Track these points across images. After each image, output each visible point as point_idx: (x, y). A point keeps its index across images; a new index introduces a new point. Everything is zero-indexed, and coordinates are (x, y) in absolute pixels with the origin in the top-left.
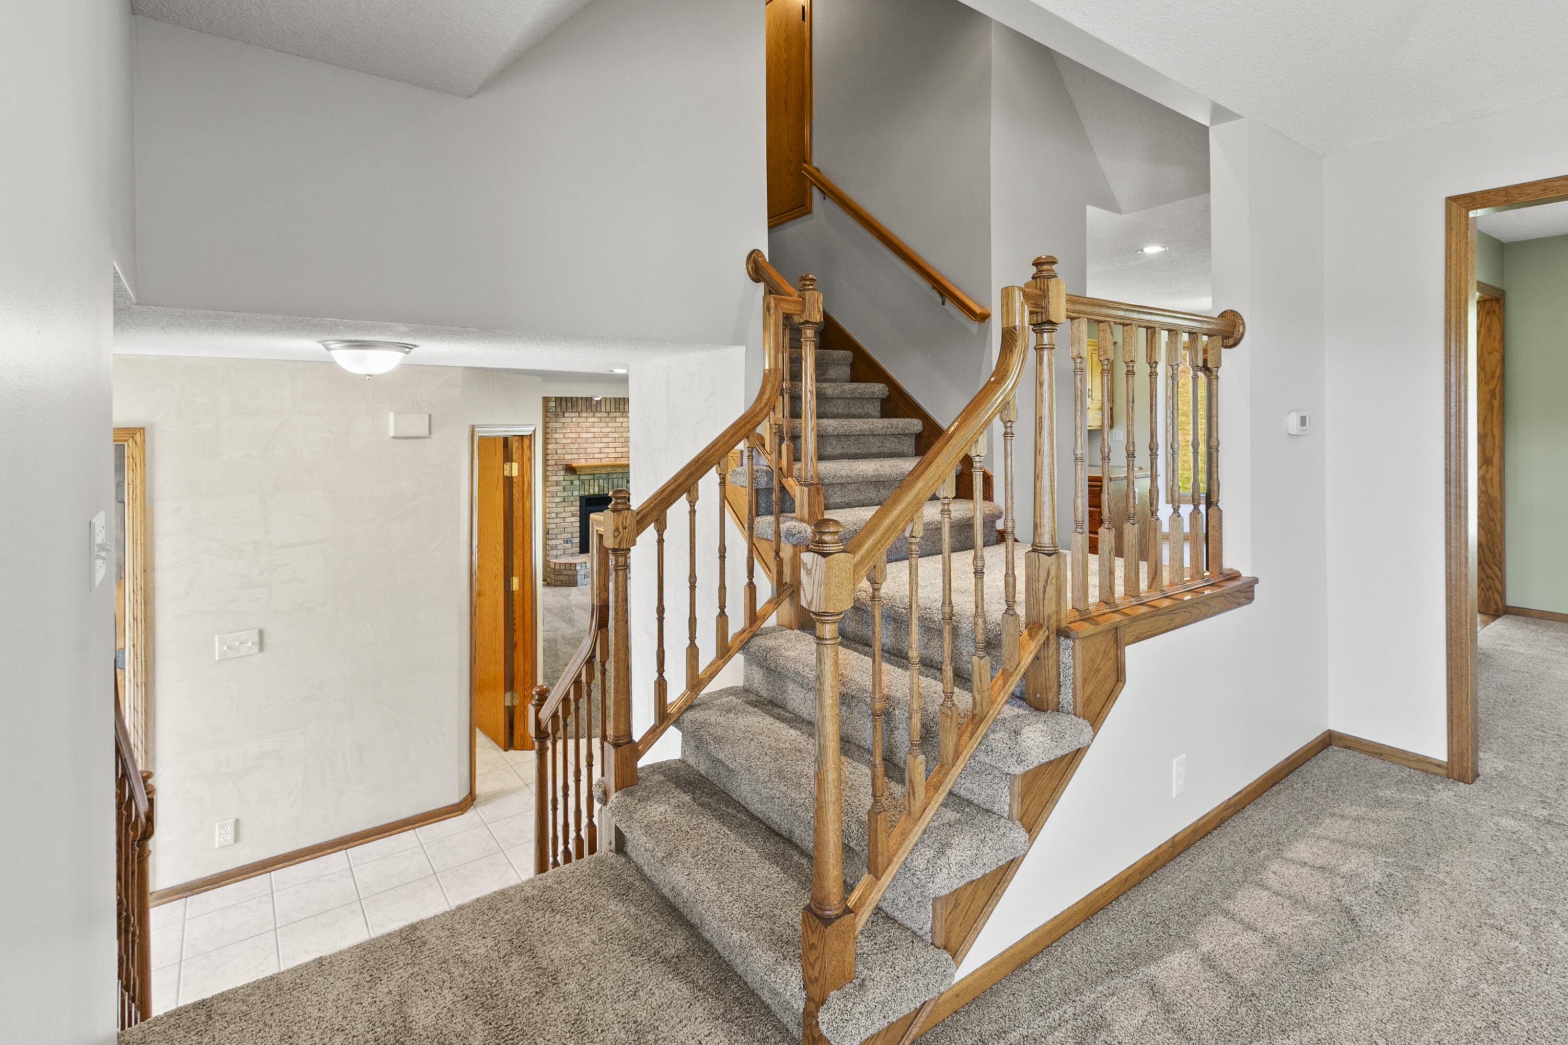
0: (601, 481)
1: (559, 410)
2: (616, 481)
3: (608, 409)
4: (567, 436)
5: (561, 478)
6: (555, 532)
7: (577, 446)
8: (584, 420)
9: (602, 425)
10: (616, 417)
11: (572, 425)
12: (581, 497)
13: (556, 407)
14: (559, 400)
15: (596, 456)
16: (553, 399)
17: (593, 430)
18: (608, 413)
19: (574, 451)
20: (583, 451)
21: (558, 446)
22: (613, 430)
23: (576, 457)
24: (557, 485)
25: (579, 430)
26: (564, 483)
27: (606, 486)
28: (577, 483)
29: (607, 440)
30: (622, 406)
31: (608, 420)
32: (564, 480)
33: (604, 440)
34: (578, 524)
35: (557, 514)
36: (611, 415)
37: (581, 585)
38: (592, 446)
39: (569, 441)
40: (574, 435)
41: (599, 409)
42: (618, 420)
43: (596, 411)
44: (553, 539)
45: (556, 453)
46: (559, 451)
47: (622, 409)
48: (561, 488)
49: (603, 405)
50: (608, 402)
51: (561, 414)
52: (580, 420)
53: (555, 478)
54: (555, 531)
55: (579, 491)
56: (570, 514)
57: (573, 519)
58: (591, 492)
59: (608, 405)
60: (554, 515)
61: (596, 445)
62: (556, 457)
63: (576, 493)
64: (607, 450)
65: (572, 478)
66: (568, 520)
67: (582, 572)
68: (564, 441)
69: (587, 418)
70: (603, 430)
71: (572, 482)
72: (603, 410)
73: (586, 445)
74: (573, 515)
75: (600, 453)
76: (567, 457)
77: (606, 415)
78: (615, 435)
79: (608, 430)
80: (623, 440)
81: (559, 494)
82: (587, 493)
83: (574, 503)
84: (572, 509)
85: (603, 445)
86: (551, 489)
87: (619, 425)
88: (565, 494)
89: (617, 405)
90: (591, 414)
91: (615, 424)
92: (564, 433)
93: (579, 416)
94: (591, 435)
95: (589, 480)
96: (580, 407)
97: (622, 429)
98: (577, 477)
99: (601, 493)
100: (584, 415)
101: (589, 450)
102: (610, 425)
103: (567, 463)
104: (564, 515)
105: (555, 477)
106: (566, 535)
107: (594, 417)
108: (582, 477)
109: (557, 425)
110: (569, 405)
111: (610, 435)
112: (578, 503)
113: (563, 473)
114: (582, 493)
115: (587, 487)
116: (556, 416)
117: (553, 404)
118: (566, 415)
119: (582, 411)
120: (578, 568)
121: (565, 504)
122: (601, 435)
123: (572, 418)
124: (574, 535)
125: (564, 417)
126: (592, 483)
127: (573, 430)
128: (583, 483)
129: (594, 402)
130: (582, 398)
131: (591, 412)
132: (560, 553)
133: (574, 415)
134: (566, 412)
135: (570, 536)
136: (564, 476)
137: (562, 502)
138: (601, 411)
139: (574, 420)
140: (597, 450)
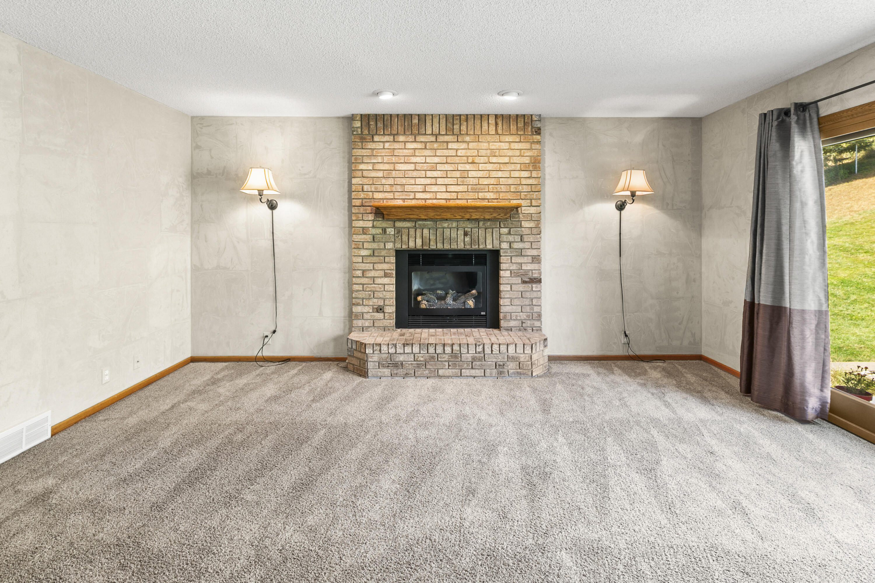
0: (426, 231)
1: (366, 132)
2: (447, 232)
3: (436, 131)
4: (377, 166)
5: (370, 224)
6: (360, 296)
7: (391, 181)
8: (401, 145)
9: (427, 153)
10: (447, 142)
11: (384, 153)
12: (399, 253)
13: (362, 127)
14: (366, 118)
15: (418, 196)
16: (358, 118)
17: (414, 159)
18: (436, 136)
19: (387, 188)
20: (399, 188)
21: (365, 181)
22: (444, 160)
23: (390, 196)
24: (364, 233)
25: (394, 159)
26: (373, 231)
27: (432, 237)
28: (391, 231)
29: (435, 174)
30: (456, 127)
31: (436, 145)
32: (373, 227)
33: (429, 174)
34: (393, 288)
35: (364, 271)
36: (440, 139)
37: (371, 376)
38: (412, 181)
39: (380, 174)
40: (387, 167)
41: (422, 131)
42: (450, 146)
43: (419, 134)
44: (358, 304)
45: (363, 191)
46: (365, 188)
47: (456, 131)
48: (369, 238)
49: (429, 124)
50: (436, 120)
51: (369, 137)
52: (396, 146)
53: (361, 224)
54: (361, 295)
55: (394, 242)
56: (382, 273)
57: (386, 280)
58: (412, 245)
59: (436, 125)
60: (359, 273)
61: (418, 181)
62: (362, 195)
63: (390, 246)
64: (435, 188)
65: (384, 224)
66: (379, 281)
67: (376, 358)
68: (373, 174)
69: (405, 142)
70: (428, 160)
71: (384, 231)
72: (429, 132)
73: (404, 181)
74: (386, 275)
75: (424, 192)
76: (377, 195)
77: (433, 139)
78: (447, 167)
79: (436, 160)
80: (458, 174)
81: (366, 245)
82: (404, 247)
83: (387, 259)
84: (385, 266)
85: (428, 181)
86: (356, 238)
87: (453, 153)
88: (375, 246)
89: (450, 125)
90: (411, 138)
91: (446, 152)
92: (374, 163)
93: (394, 141)
94: (412, 167)
95: (408, 228)
96: (395, 127)
97: (457, 160)
98: (391, 223)
99: (425, 248)
100: (401, 138)
101: (408, 188)
102: (439, 153)
103: (377, 204)
104: (372, 274)
105: (361, 222)
106: (375, 300)
107: (415, 141)
108: (399, 224)
109: (364, 152)
110: (380, 125)
111: (439, 167)
112: (393, 260)
113: (371, 217)
114: (398, 246)
115: (405, 238)
116: (363, 139)
117: (358, 124)
118: (376, 138)
119: (397, 134)
120: (369, 351)
121: (374, 259)
122: (425, 167)
123: (384, 142)
124: (387, 302)
125: (373, 141)
126: (412, 232)
127: (386, 159)
128: (399, 231)
129: (415, 121)
130: (398, 115)
131: (411, 134)
132: (367, 324)
133: (386, 138)
134: (376, 134)
135: (381, 303)
136: (373, 221)
137: (370, 256)
138: (425, 134)
139: (387, 145)
140: (420, 188)
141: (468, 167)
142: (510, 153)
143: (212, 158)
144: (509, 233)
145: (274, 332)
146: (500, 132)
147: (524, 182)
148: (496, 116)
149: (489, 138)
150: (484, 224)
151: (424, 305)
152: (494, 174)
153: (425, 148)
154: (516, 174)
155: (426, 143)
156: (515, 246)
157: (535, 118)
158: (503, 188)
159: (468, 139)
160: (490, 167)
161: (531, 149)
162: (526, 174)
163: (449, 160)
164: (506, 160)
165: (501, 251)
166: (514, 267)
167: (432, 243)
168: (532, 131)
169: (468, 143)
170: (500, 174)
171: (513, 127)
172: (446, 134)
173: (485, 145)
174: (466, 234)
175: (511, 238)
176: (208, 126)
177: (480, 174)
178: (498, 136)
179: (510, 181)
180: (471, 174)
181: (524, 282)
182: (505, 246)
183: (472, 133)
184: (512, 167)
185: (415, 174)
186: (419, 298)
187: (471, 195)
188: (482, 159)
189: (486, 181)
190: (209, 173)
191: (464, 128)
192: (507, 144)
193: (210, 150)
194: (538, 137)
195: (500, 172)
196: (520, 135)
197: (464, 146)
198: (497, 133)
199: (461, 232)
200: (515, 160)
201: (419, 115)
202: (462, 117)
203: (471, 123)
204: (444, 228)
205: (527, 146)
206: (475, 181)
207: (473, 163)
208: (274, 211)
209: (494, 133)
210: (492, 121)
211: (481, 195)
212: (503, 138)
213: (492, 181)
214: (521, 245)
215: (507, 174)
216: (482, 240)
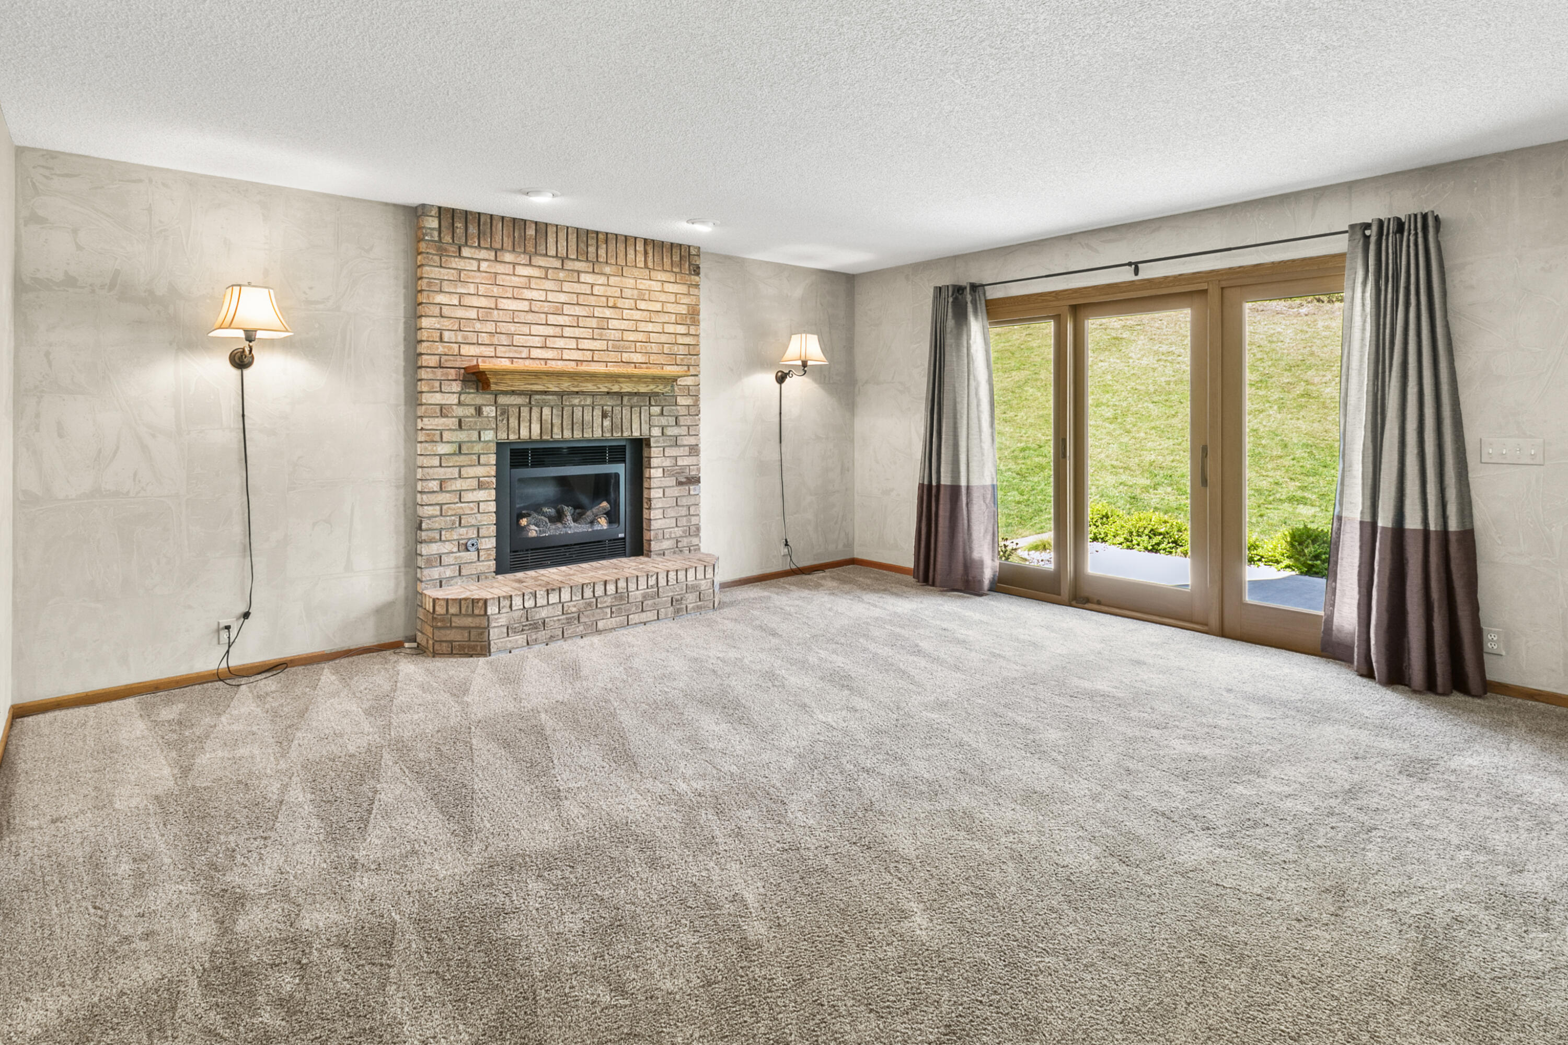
0: (547, 411)
1: (447, 238)
2: (578, 412)
3: (562, 252)
4: (467, 301)
5: (454, 399)
6: (437, 526)
7: (490, 327)
8: (508, 269)
9: (549, 285)
10: (579, 272)
11: (479, 278)
12: (500, 445)
13: (440, 230)
14: (448, 215)
15: (536, 353)
16: (434, 212)
17: (528, 294)
18: (563, 260)
19: (484, 338)
20: (504, 340)
21: (446, 323)
22: (574, 299)
23: (489, 351)
24: (442, 415)
25: (496, 291)
26: (460, 411)
27: (557, 421)
28: (489, 411)
29: (561, 320)
30: (592, 249)
31: (562, 275)
32: (460, 403)
33: (552, 319)
34: (492, 507)
35: (442, 482)
36: (569, 265)
37: (499, 650)
38: (526, 329)
39: (472, 314)
40: (483, 302)
41: (542, 249)
42: (583, 278)
43: (536, 253)
44: (431, 541)
45: (441, 340)
46: (447, 336)
47: (592, 256)
48: (452, 422)
49: (551, 240)
50: (563, 236)
51: (453, 249)
52: (500, 268)
53: (438, 398)
54: (438, 523)
55: (496, 430)
56: (475, 483)
57: (482, 495)
58: (524, 434)
59: (562, 242)
60: (434, 485)
61: (536, 330)
62: (440, 349)
63: (488, 435)
64: (560, 343)
65: (479, 399)
66: (468, 497)
67: (503, 620)
68: (460, 313)
69: (514, 265)
70: (551, 296)
71: (479, 410)
72: (552, 252)
73: (512, 328)
74: (481, 486)
75: (545, 347)
76: (466, 350)
77: (558, 264)
78: (578, 311)
79: (563, 298)
80: (593, 323)
81: (447, 436)
82: (513, 437)
83: (483, 459)
84: (480, 471)
85: (550, 331)
86: (427, 423)
87: (586, 289)
88: (462, 436)
89: (582, 246)
90: (523, 259)
91: (577, 288)
92: (461, 295)
93: (496, 260)
94: (525, 306)
95: (520, 405)
96: (498, 238)
97: (592, 300)
98: (491, 396)
99: (545, 438)
100: (508, 257)
101: (518, 340)
102: (567, 287)
103: (465, 364)
104: (458, 485)
105: (438, 395)
106: (463, 531)
107: (530, 265)
108: (502, 400)
109: (444, 274)
110: (473, 230)
111: (567, 309)
112: (493, 459)
113: (456, 387)
114: (502, 436)
115: (513, 422)
116: (442, 251)
117: (432, 223)
118: (466, 252)
119: (502, 249)
120: (492, 610)
121: (461, 460)
122: (546, 307)
123: (479, 260)
124: (483, 532)
125: (460, 256)
126: (525, 412)
127: (482, 290)
128: (504, 412)
129: (531, 232)
130: (503, 218)
131: (525, 252)
132: (448, 573)
133: (483, 254)
134: (466, 244)
135: (472, 533)
136: (460, 393)
137: (454, 454)
138: (546, 255)
139: (484, 266)
140: (537, 341)
141: (608, 313)
142: (663, 297)
143: (79, 248)
144: (662, 414)
145: (246, 615)
146: (650, 265)
147: (680, 340)
148: (645, 240)
149: (636, 272)
150: (629, 400)
151: (533, 532)
152: (642, 326)
153: (546, 278)
154: (670, 328)
155: (547, 269)
156: (670, 431)
157: (693, 252)
158: (655, 348)
159: (607, 270)
160: (637, 315)
161: (689, 294)
162: (682, 329)
163: (582, 300)
164: (658, 307)
165: (652, 439)
166: (667, 463)
167: (556, 430)
168: (690, 270)
169: (608, 276)
170: (650, 327)
171: (667, 261)
172: (577, 259)
173: (630, 282)
174: (604, 415)
175: (663, 421)
176: (67, 175)
177: (624, 325)
178: (647, 271)
179: (664, 338)
180: (613, 324)
181: (680, 484)
182: (656, 432)
183: (613, 261)
184: (666, 318)
185: (530, 318)
186: (524, 522)
187: (613, 356)
188: (628, 303)
189: (632, 337)
190: (70, 281)
191: (602, 252)
192: (660, 284)
193: (75, 231)
194: (697, 278)
195: (650, 324)
196: (676, 273)
197: (602, 280)
198: (646, 266)
199: (598, 412)
200: (670, 308)
201: (536, 223)
202: (600, 236)
203: (612, 246)
204: (573, 406)
205: (682, 289)
206: (618, 335)
207: (614, 307)
208: (246, 372)
209: (643, 266)
210: (640, 247)
211: (626, 357)
212: (654, 274)
213: (641, 337)
214: (675, 431)
215: (658, 328)
216: (626, 424)
